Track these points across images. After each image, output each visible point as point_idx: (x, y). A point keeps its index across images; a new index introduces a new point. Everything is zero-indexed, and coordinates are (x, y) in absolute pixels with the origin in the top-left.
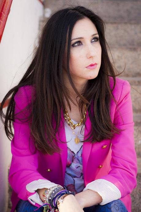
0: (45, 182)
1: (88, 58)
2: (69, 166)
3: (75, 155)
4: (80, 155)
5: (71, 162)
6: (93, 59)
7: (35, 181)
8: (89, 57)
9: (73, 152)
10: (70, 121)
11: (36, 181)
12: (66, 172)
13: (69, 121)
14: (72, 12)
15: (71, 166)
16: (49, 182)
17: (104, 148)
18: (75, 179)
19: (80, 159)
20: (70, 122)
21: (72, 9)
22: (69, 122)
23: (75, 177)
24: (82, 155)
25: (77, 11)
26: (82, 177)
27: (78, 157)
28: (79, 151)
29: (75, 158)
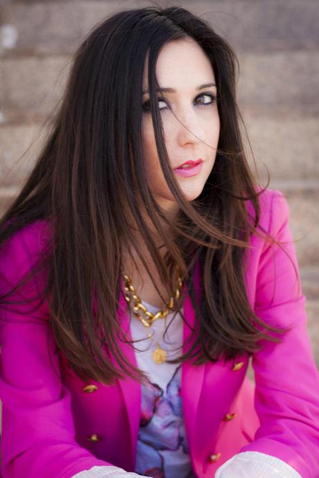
0: (111, 472)
1: (182, 146)
2: (145, 423)
3: (162, 392)
4: (174, 391)
5: (151, 413)
6: (193, 149)
7: (81, 473)
8: (184, 143)
9: (156, 386)
10: (140, 305)
11: (86, 471)
12: (138, 438)
13: (136, 306)
14: (156, 19)
15: (150, 425)
16: (121, 470)
17: (237, 371)
18: (165, 454)
19: (176, 401)
20: (140, 308)
21: (157, 12)
22: (136, 309)
23: (164, 448)
24: (181, 392)
25: (169, 18)
26: (181, 448)
27: (171, 397)
28: (172, 383)
29: (162, 402)
